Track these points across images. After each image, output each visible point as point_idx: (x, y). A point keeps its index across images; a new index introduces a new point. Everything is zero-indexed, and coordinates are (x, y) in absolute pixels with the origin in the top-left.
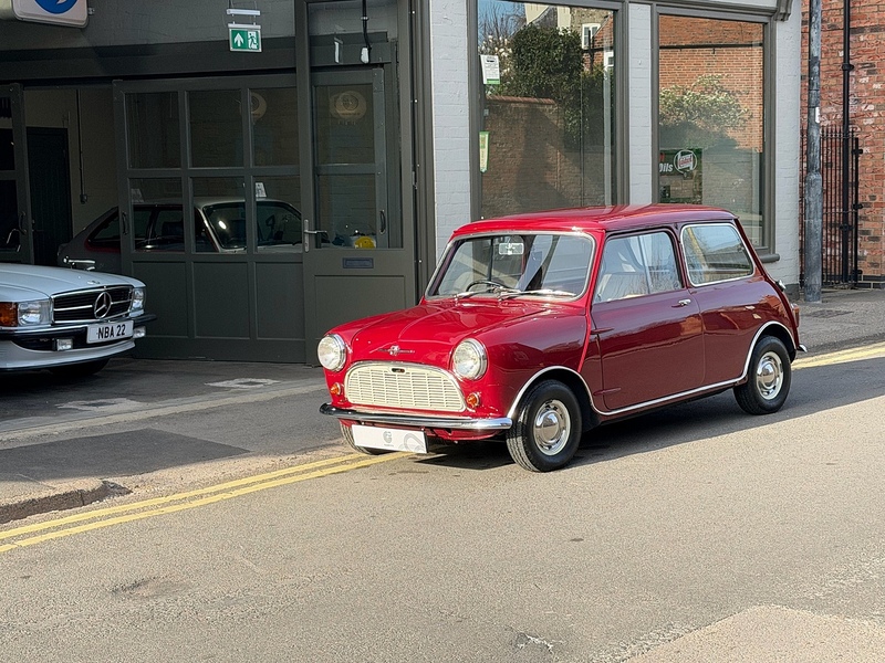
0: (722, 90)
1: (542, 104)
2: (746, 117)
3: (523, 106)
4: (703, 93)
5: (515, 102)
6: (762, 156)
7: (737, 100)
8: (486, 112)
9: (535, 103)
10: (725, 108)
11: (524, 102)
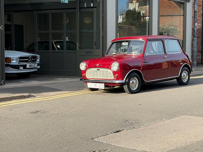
0: (173, 26)
1: (132, 27)
2: (179, 32)
3: (127, 27)
4: (169, 26)
5: (125, 27)
6: (183, 41)
7: (177, 28)
8: (118, 29)
9: (131, 27)
10: (174, 30)
11: (128, 27)
